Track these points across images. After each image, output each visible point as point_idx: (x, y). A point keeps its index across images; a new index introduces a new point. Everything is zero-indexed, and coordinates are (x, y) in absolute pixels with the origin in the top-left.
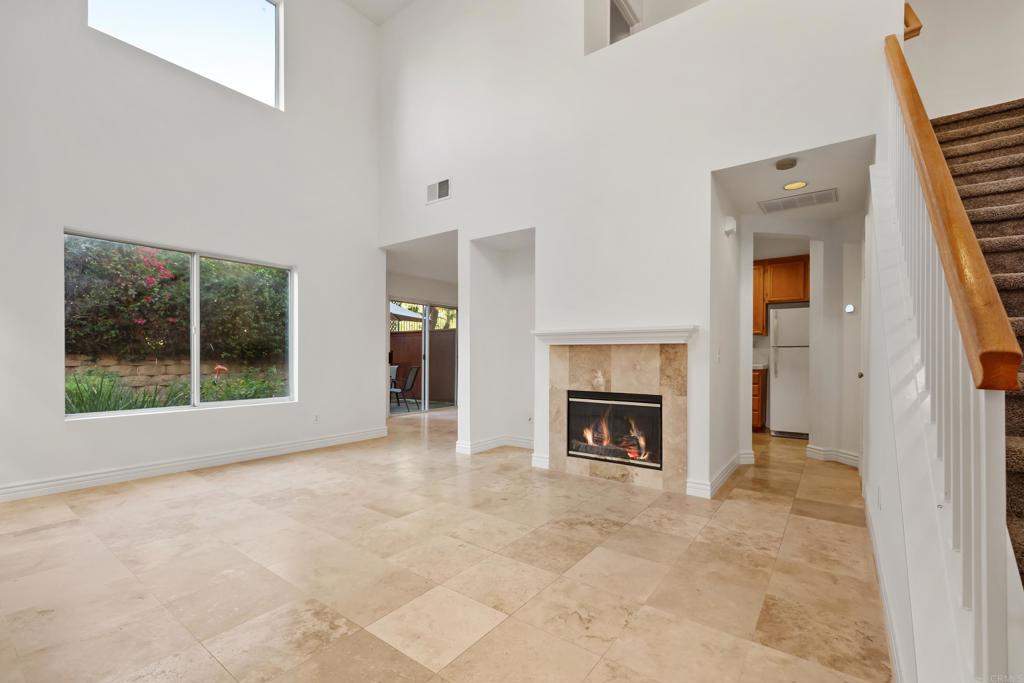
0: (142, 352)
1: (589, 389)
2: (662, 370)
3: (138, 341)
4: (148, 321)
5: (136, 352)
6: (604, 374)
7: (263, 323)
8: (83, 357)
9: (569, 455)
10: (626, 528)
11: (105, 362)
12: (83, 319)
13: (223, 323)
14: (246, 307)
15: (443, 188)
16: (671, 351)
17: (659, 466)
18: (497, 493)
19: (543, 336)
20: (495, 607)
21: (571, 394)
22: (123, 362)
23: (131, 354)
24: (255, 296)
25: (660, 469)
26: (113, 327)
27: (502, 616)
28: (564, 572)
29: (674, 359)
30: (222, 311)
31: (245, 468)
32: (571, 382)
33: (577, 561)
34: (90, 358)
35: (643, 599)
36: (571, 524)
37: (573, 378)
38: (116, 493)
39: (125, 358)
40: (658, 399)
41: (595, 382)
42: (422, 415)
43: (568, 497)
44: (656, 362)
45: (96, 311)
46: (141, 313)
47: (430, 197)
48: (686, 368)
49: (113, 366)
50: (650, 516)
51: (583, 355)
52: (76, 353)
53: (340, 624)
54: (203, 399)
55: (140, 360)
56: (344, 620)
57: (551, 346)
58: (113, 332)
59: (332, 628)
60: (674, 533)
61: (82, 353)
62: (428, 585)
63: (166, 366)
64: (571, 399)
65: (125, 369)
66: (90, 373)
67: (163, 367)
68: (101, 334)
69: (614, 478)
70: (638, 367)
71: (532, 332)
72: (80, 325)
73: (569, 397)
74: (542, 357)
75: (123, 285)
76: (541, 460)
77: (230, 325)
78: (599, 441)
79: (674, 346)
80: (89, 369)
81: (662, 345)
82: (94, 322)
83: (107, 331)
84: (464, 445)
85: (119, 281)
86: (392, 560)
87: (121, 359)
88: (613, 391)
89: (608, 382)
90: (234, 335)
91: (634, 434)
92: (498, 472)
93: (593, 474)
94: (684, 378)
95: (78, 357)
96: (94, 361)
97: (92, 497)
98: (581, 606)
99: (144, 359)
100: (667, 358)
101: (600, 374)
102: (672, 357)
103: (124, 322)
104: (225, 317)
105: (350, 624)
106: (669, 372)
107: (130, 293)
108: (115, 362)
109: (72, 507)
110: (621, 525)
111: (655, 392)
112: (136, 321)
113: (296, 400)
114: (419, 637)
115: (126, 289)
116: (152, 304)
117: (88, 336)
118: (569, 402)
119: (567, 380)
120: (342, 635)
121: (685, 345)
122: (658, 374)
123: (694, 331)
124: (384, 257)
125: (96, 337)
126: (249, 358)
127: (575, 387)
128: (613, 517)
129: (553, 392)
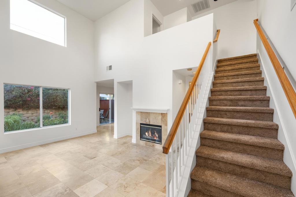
0: (30, 107)
1: (145, 123)
2: (162, 119)
3: (28, 104)
4: (31, 99)
5: (28, 107)
6: (149, 119)
7: (65, 98)
8: (12, 109)
9: (141, 140)
10: (147, 161)
11: (19, 110)
12: (12, 99)
13: (53, 99)
14: (60, 94)
15: (110, 67)
16: (164, 115)
17: (161, 143)
18: (119, 151)
19: (134, 109)
20: (106, 185)
21: (141, 124)
22: (24, 110)
23: (26, 108)
24: (62, 91)
25: (161, 144)
26: (21, 101)
27: (107, 187)
28: (126, 174)
29: (164, 117)
30: (53, 95)
31: (55, 144)
32: (141, 121)
33: (131, 171)
34: (14, 109)
35: (142, 181)
36: (134, 161)
37: (141, 120)
38: (18, 153)
39: (25, 109)
40: (161, 126)
41: (146, 121)
42: (109, 125)
43: (137, 152)
44: (160, 117)
45: (16, 96)
46: (29, 97)
47: (107, 70)
48: (167, 119)
49: (21, 112)
50: (154, 158)
51: (144, 114)
52: (10, 108)
53: (68, 190)
54: (44, 126)
55: (29, 110)
56: (69, 189)
57: (136, 112)
58: (21, 102)
59: (65, 191)
60: (158, 162)
61: (12, 108)
62: (92, 179)
63: (37, 111)
64: (141, 125)
65: (25, 112)
66: (14, 114)
67: (36, 111)
68: (17, 102)
69: (151, 146)
70: (156, 118)
71: (131, 108)
72: (11, 100)
73: (140, 125)
74: (134, 114)
75: (24, 89)
76: (134, 140)
77: (55, 99)
78: (149, 135)
79: (164, 113)
80: (14, 113)
81: (162, 113)
82: (15, 100)
83: (19, 102)
84: (116, 136)
85: (22, 88)
86: (85, 172)
87: (23, 109)
88: (151, 124)
89: (149, 121)
90: (57, 102)
91: (156, 134)
92: (122, 145)
93: (146, 145)
94: (167, 121)
95: (10, 109)
96: (15, 110)
97: (11, 154)
98: (126, 184)
99: (30, 109)
100: (163, 116)
101: (148, 119)
102: (164, 116)
103: (24, 99)
104: (54, 97)
105: (70, 190)
106: (163, 120)
107: (25, 91)
108: (22, 110)
109: (6, 158)
110: (146, 160)
111: (160, 125)
112: (27, 99)
113: (70, 124)
114: (85, 193)
115: (24, 90)
116: (32, 94)
117: (13, 103)
118: (141, 126)
119: (140, 121)
120: (67, 193)
121: (167, 113)
122: (161, 120)
123: (168, 110)
124: (96, 84)
125: (16, 104)
126: (61, 108)
127: (142, 122)
128: (145, 158)
129: (137, 123)
